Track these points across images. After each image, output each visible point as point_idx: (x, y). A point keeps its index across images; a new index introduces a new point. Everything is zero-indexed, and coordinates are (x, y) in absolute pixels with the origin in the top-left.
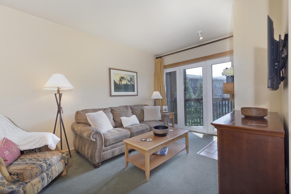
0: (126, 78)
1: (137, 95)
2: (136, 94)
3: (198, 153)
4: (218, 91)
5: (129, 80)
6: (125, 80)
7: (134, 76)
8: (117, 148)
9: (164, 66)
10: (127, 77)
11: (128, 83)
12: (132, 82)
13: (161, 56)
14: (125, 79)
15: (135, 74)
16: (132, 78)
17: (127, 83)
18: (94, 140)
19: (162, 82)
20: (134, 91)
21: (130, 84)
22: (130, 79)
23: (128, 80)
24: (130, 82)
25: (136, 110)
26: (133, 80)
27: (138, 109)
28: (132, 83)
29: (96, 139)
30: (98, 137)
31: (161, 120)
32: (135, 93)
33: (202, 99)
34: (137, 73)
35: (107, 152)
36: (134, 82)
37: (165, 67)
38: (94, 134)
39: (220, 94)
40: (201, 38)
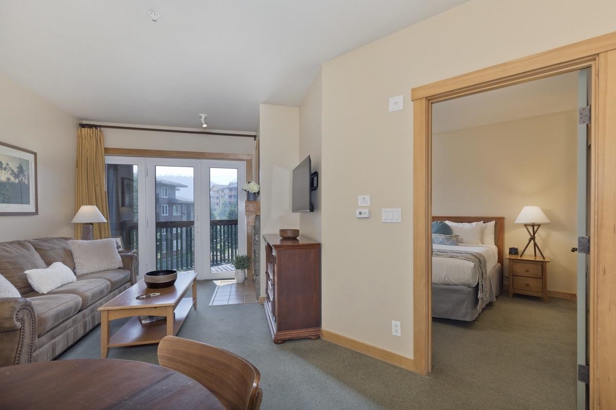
0: (7, 164)
1: (37, 213)
2: (34, 210)
3: (210, 305)
4: (163, 206)
5: (16, 170)
6: (3, 172)
7: (28, 161)
8: (61, 336)
9: (106, 149)
10: (9, 163)
11: (12, 179)
12: (23, 178)
13: (98, 124)
14: (5, 169)
15: (31, 157)
16: (24, 168)
17: (8, 179)
18: (19, 324)
19: (100, 185)
20: (28, 203)
21: (17, 181)
22: (18, 168)
23: (13, 171)
24: (16, 176)
25: (51, 250)
26: (26, 173)
27: (55, 249)
28: (24, 180)
29: (22, 321)
30: (27, 315)
31: (122, 267)
32: (30, 208)
33: (192, 223)
34: (35, 154)
35: (41, 350)
36: (27, 177)
37: (108, 151)
38: (21, 309)
39: (166, 214)
40: (205, 126)
